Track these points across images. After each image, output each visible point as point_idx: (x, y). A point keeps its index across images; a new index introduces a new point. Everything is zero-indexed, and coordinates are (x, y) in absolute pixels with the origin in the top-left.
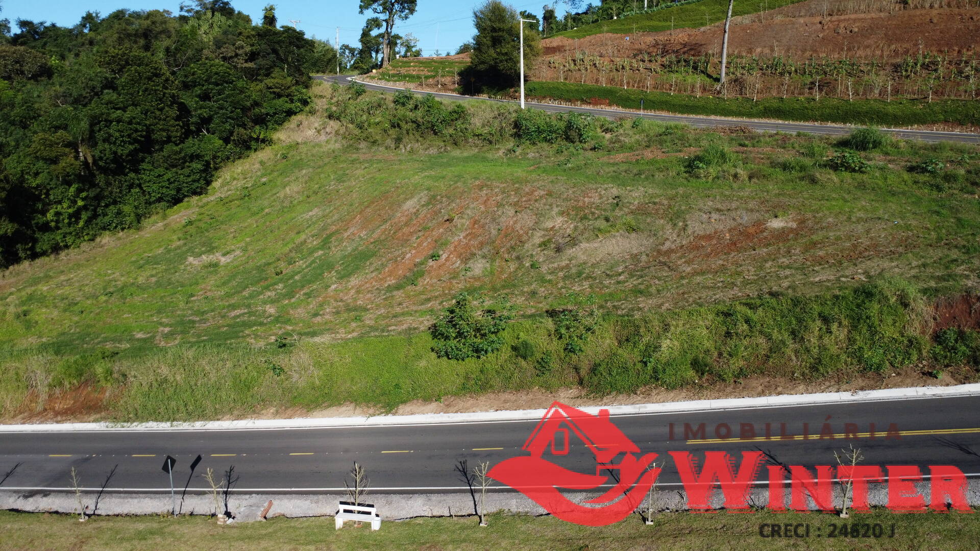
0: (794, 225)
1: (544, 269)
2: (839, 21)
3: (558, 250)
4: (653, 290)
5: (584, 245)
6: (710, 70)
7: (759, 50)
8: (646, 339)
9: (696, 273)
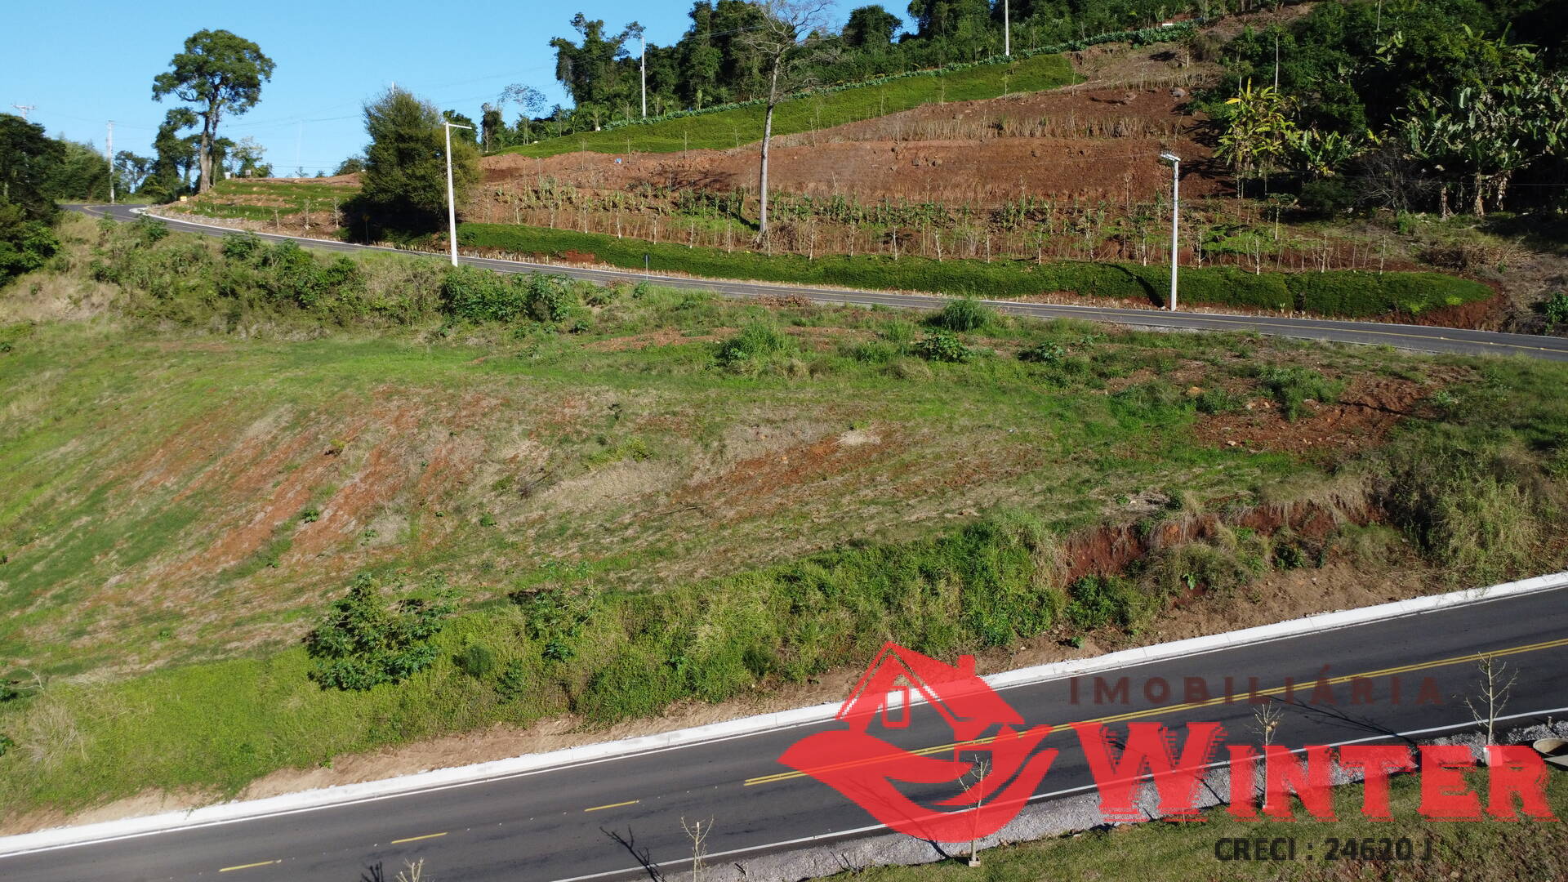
0: (878, 440)
1: (503, 526)
2: (918, 149)
3: (525, 493)
4: (679, 548)
5: (566, 484)
6: (745, 212)
7: (812, 185)
8: (672, 628)
9: (742, 519)
